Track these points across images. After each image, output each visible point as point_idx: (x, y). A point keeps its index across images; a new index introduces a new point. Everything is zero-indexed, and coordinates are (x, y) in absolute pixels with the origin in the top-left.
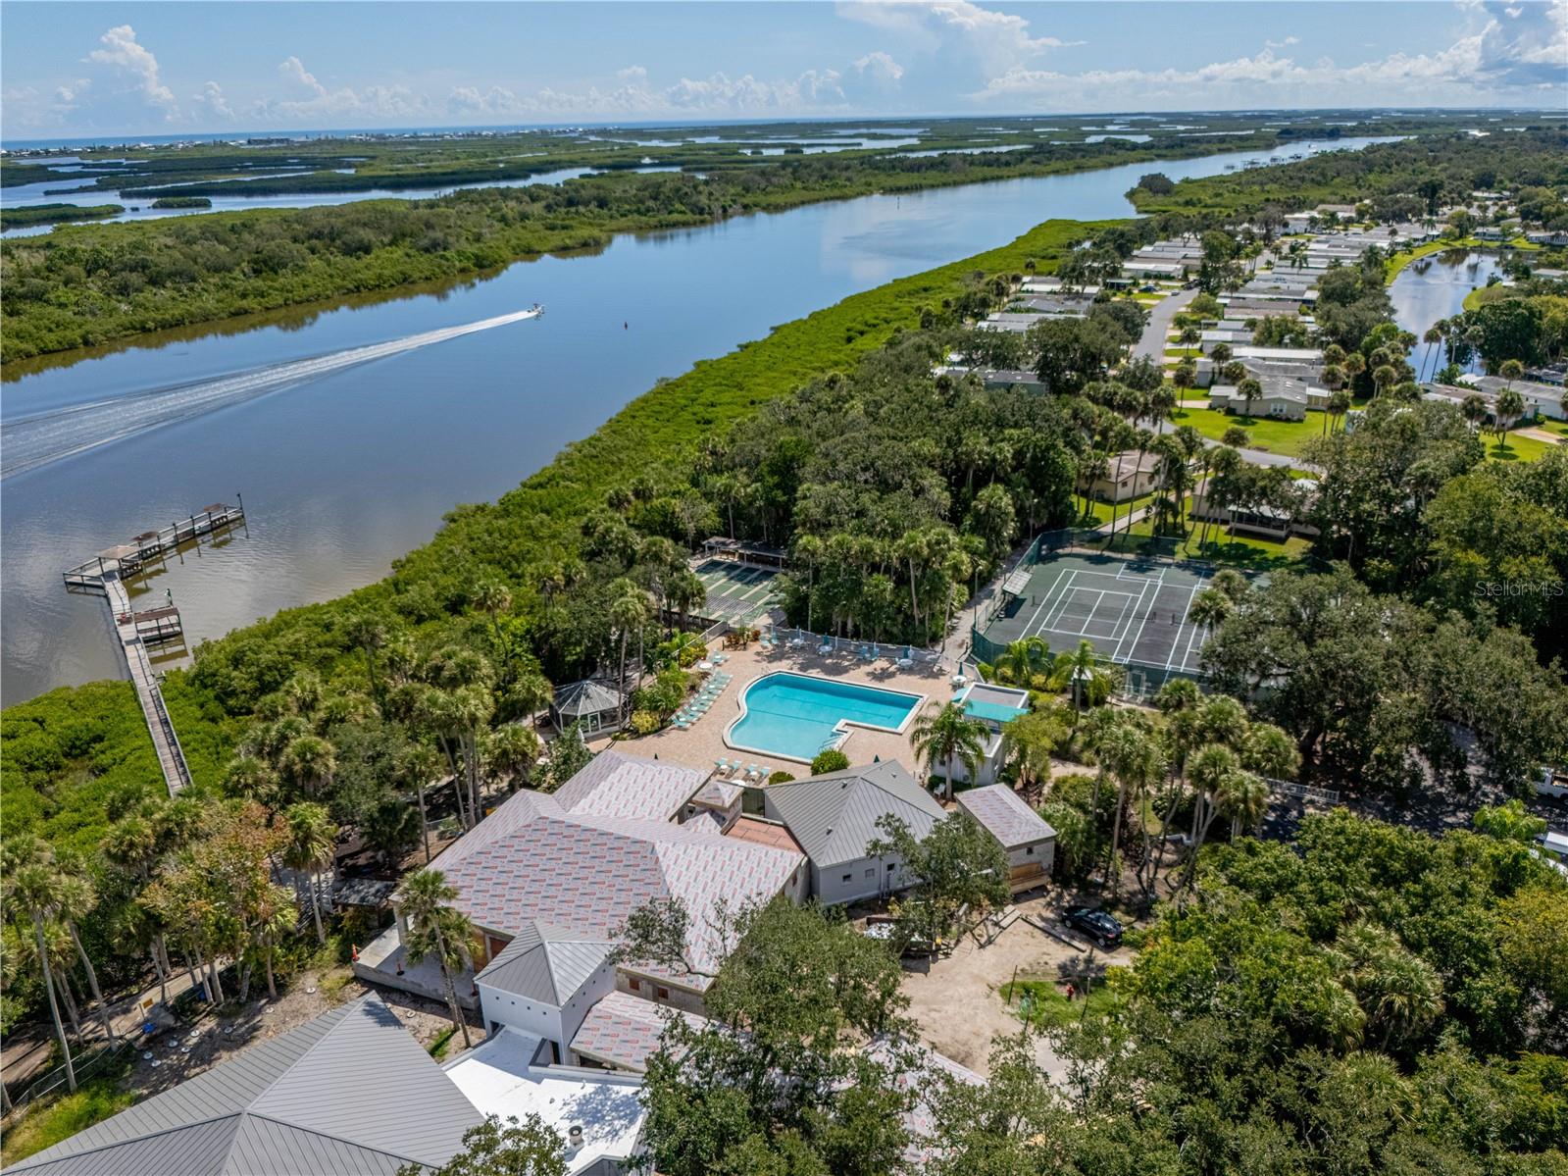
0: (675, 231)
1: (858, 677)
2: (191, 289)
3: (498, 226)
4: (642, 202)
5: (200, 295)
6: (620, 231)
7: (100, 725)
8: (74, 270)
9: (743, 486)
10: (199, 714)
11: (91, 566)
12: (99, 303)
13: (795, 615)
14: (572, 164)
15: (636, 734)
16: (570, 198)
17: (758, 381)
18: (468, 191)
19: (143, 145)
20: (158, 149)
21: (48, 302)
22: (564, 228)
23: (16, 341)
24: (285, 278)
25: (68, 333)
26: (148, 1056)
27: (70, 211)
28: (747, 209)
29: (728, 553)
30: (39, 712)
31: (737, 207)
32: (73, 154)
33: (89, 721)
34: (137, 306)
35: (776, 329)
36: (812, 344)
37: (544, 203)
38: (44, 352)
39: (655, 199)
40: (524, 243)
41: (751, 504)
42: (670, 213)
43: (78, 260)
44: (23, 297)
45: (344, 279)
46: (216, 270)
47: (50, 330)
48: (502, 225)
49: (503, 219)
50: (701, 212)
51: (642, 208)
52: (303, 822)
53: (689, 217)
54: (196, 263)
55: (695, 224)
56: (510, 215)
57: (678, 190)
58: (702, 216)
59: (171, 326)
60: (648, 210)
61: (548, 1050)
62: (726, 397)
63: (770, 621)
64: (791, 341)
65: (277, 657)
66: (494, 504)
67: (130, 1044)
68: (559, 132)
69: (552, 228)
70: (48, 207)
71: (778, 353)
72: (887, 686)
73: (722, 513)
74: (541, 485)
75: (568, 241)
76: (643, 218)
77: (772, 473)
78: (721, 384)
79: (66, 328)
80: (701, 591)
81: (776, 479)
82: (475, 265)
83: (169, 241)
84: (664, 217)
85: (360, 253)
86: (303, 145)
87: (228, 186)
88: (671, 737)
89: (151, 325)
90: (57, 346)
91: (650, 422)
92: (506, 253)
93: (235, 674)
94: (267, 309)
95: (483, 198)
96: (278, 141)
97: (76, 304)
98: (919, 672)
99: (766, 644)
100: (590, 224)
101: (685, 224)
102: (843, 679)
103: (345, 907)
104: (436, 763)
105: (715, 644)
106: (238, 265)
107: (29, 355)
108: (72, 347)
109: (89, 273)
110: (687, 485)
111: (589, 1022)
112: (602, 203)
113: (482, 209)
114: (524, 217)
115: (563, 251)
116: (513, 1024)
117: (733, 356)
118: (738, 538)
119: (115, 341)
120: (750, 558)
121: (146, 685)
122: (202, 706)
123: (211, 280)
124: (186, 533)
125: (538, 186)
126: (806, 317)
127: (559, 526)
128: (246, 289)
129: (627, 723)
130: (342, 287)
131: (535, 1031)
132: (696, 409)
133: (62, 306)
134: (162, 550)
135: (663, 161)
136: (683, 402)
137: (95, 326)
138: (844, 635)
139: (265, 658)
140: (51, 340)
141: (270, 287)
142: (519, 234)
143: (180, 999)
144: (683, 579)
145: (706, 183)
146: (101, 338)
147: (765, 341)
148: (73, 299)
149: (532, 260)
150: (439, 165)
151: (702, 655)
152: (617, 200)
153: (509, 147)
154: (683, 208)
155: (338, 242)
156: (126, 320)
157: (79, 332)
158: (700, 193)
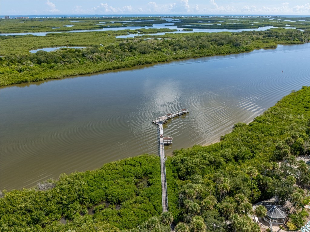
2: (187, 51)
3: (252, 41)
5: (188, 52)
6: (280, 44)
8: (167, 44)
10: (172, 174)
12: (170, 52)
14: (269, 25)
16: (268, 35)
18: (246, 32)
21: (161, 51)
22: (267, 42)
23: (154, 59)
24: (205, 50)
27: (168, 30)
30: (141, 160)
32: (171, 18)
33: (150, 167)
34: (177, 54)
37: (263, 36)
39: (291, 36)
40: (257, 46)
42: (294, 40)
43: (168, 42)
44: (157, 49)
45: (217, 51)
46: (192, 47)
47: (161, 57)
50: (302, 41)
51: (287, 38)
53: (299, 42)
54: (189, 45)
55: (300, 44)
56: (254, 38)
57: (297, 35)
59: (182, 59)
60: (288, 39)
66: (248, 124)
68: (266, 17)
69: (264, 42)
70: (165, 29)
75: (268, 46)
76: (287, 41)
79: (163, 57)
82: (245, 50)
83: (185, 39)
84: (292, 41)
85: (221, 45)
86: (212, 18)
87: (196, 27)
89: (178, 58)
90: (161, 61)
92: (253, 48)
93: (182, 166)
96: (207, 17)
100: (273, 42)
101: (298, 44)
106: (197, 46)
107: (156, 62)
109: (170, 45)
112: (277, 37)
113: (248, 36)
114: (257, 39)
115: (266, 48)
119: (171, 60)
122: (173, 172)
123: (191, 49)
124: (177, 115)
125: (261, 31)
128: (197, 52)
130: (216, 53)
132: (304, 103)
133: (164, 52)
134: (172, 118)
135: (292, 25)
136: (300, 100)
137: (169, 57)
139: (189, 164)
140: (160, 59)
141: (202, 52)
142: (256, 43)
145: (304, 33)
146: (169, 60)
148: (166, 51)
149: (258, 50)
152: (281, 36)
153: (254, 20)
154: (297, 39)
155: (217, 42)
156: (174, 56)
157: (165, 58)
158: (302, 36)
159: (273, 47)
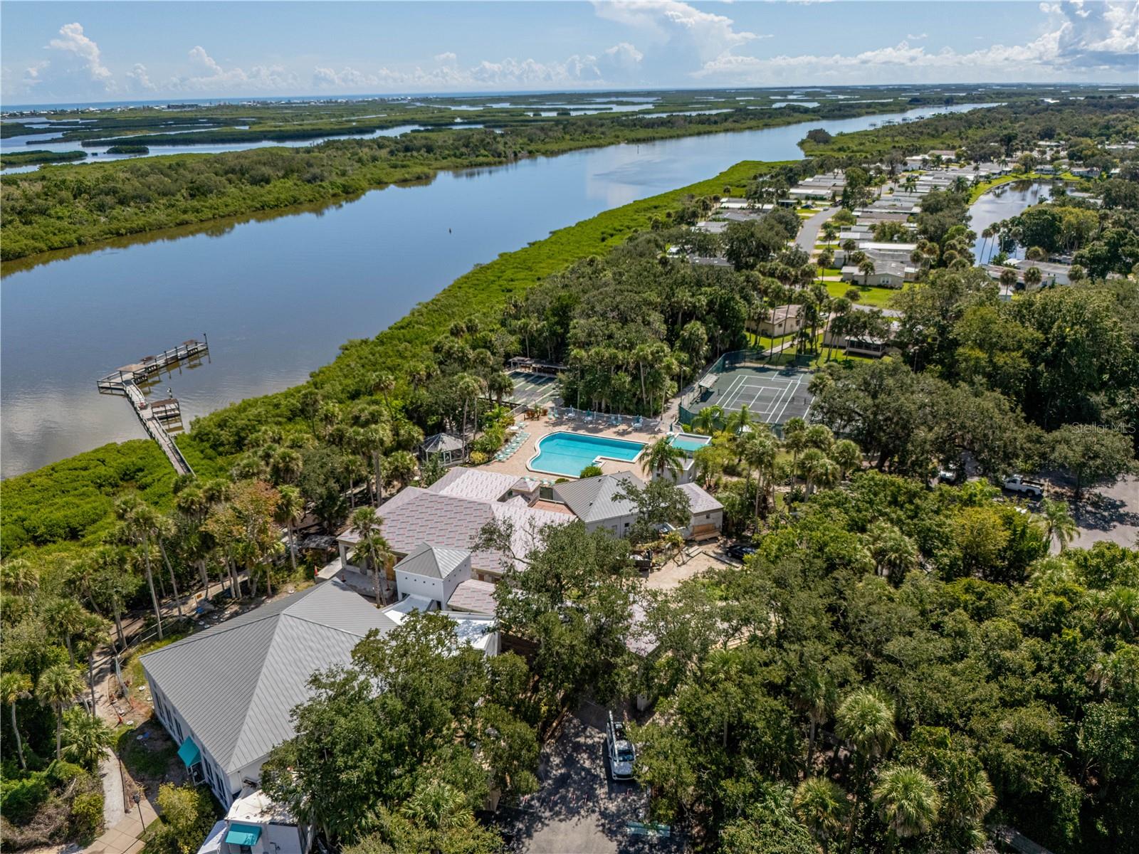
0: (480, 169)
1: (609, 434)
2: (148, 207)
3: (357, 165)
4: (457, 148)
5: (154, 211)
6: (442, 169)
7: (140, 463)
8: (64, 194)
9: (535, 324)
10: (202, 456)
11: (115, 377)
12: (85, 217)
13: (569, 400)
14: (405, 123)
15: (473, 464)
16: (406, 146)
17: (542, 265)
18: (334, 141)
19: (92, 109)
20: (103, 112)
21: (49, 216)
22: (403, 166)
23: (32, 241)
24: (212, 200)
25: (67, 236)
26: (201, 623)
27: (48, 156)
28: (531, 154)
29: (525, 367)
30: (100, 456)
31: (524, 153)
32: (41, 115)
33: (133, 460)
34: (112, 219)
35: (553, 233)
36: (579, 242)
37: (388, 149)
38: (51, 249)
39: (467, 146)
40: (376, 177)
41: (540, 335)
42: (477, 156)
44: (33, 212)
45: (253, 200)
46: (164, 194)
47: (55, 234)
48: (360, 165)
49: (360, 160)
50: (499, 156)
51: (458, 153)
52: (286, 494)
53: (491, 159)
54: (149, 188)
55: (495, 164)
56: (365, 158)
57: (483, 140)
58: (500, 159)
59: (137, 232)
60: (462, 154)
61: (435, 605)
62: (521, 275)
63: (553, 405)
64: (564, 240)
65: (248, 423)
66: (372, 338)
67: (190, 618)
68: (393, 100)
69: (395, 167)
70: (32, 153)
71: (555, 248)
72: (626, 438)
73: (522, 342)
74: (402, 328)
75: (407, 176)
76: (459, 160)
77: (554, 315)
78: (517, 268)
79: (65, 233)
80: (510, 385)
81: (556, 319)
82: (342, 192)
83: (127, 175)
84: (473, 159)
85: (263, 183)
86: (208, 109)
87: (159, 138)
88: (494, 465)
89: (123, 231)
90: (60, 245)
91: (471, 290)
92: (364, 184)
93: (222, 432)
94: (201, 221)
95: (343, 147)
96: (190, 106)
97: (70, 217)
98: (646, 431)
99: (551, 417)
100: (422, 164)
101: (488, 164)
102: (600, 435)
103: (307, 550)
104: (361, 465)
105: (519, 418)
106: (179, 191)
107: (41, 251)
108: (70, 245)
109: (75, 197)
110: (498, 326)
111: (458, 591)
112: (429, 150)
113: (344, 154)
114: (374, 159)
115: (403, 182)
116: (414, 593)
117: (524, 250)
118: (532, 358)
119: (99, 242)
120: (540, 370)
121: (165, 442)
122: (202, 452)
123: (161, 201)
124: (172, 358)
125: (383, 138)
126: (573, 225)
127: (418, 350)
128: (186, 207)
129: (467, 459)
130: (252, 206)
131: (427, 596)
132: (502, 282)
133: (59, 218)
134: (158, 368)
135: (469, 120)
136: (492, 278)
137: (87, 231)
138: (600, 410)
139: (240, 423)
140: (56, 240)
141: (203, 206)
142: (371, 171)
143: (217, 596)
144: (499, 376)
145: (502, 135)
146: (90, 239)
147: (546, 240)
148: (67, 214)
149: (382, 189)
150: (308, 124)
151: (512, 423)
152: (440, 147)
153: (358, 110)
154: (486, 153)
155: (247, 176)
156: (106, 228)
157: (74, 235)
158: (498, 142)
159: (423, 179)
